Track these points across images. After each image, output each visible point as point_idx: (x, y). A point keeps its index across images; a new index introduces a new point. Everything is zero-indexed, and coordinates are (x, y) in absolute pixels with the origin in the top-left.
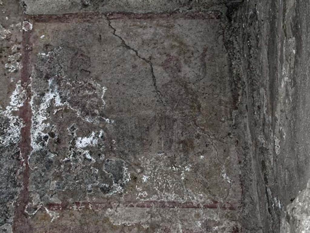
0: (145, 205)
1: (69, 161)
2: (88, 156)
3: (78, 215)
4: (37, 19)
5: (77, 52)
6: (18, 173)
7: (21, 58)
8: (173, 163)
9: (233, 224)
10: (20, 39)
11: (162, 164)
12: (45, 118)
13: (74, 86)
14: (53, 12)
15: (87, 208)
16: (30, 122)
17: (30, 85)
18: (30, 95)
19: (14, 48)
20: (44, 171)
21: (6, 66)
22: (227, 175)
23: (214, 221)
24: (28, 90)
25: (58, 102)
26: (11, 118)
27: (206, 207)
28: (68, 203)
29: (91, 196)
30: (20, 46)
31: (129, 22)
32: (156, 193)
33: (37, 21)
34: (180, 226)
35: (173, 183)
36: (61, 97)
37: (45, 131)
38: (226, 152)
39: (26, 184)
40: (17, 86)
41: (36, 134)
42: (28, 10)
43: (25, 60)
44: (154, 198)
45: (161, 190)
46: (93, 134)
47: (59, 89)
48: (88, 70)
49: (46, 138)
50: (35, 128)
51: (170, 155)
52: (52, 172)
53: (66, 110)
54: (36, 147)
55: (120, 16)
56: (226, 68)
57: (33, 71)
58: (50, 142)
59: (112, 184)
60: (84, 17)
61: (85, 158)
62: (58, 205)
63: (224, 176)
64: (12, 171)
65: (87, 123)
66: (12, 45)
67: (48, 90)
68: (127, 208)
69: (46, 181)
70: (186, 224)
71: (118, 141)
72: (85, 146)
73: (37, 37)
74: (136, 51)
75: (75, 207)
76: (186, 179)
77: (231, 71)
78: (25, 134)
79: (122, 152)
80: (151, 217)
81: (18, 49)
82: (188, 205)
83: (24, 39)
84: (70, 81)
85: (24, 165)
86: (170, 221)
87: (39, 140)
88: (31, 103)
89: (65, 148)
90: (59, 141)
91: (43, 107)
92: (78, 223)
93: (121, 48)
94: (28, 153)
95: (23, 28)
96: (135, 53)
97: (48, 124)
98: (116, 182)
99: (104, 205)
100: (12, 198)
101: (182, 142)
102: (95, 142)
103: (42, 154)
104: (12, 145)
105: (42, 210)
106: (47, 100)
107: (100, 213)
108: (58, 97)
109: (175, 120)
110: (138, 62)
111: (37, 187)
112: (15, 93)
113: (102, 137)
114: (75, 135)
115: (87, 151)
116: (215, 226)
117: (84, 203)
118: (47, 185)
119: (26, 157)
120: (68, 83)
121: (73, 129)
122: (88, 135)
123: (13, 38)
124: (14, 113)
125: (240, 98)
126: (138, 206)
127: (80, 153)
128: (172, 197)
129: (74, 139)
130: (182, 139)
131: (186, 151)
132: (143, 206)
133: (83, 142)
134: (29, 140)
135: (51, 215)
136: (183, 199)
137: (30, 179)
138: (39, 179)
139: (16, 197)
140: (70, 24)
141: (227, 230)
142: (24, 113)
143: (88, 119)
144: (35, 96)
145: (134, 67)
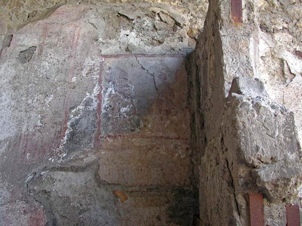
0: (149, 137)
1: (117, 117)
2: (126, 116)
3: (121, 141)
5: (122, 71)
6: (96, 122)
7: (99, 73)
8: (162, 120)
9: (187, 146)
10: (99, 65)
11: (157, 120)
12: (108, 99)
13: (120, 85)
14: (113, 53)
15: (125, 138)
16: (101, 100)
17: (102, 85)
18: (102, 89)
19: (96, 69)
20: (107, 121)
21: (93, 76)
23: (179, 145)
24: (101, 87)
25: (113, 92)
26: (93, 98)
27: (175, 138)
28: (116, 136)
29: (126, 133)
30: (98, 68)
31: (145, 58)
32: (154, 132)
33: (106, 57)
34: (164, 147)
35: (161, 128)
36: (115, 90)
37: (107, 105)
38: (185, 115)
39: (99, 127)
40: (97, 85)
41: (104, 106)
42: (103, 53)
43: (100, 74)
44: (153, 134)
45: (157, 131)
46: (128, 106)
47: (114, 86)
48: (127, 78)
49: (108, 107)
50: (104, 103)
51: (160, 116)
52: (110, 122)
53: (117, 96)
54: (103, 111)
55: (141, 55)
56: (186, 79)
57: (103, 79)
58: (110, 110)
59: (135, 128)
60: (126, 56)
61: (124, 117)
62: (112, 136)
63: (184, 125)
64: (93, 121)
65: (126, 101)
66: (96, 67)
67: (109, 87)
68: (142, 139)
70: (166, 146)
71: (138, 109)
72: (124, 111)
73: (105, 64)
74: (148, 71)
75: (119, 137)
76: (167, 127)
77: (188, 80)
78: (99, 105)
79: (140, 114)
80: (152, 142)
81: (98, 69)
82: (168, 138)
83: (100, 65)
84: (119, 83)
85: (99, 119)
86: (160, 145)
87: (105, 108)
88: (102, 92)
89: (116, 112)
90: (113, 109)
91: (107, 94)
92: (120, 144)
93: (141, 69)
94: (100, 114)
95: (100, 60)
96: (147, 71)
97: (109, 102)
98: (137, 127)
99: (131, 137)
100: (94, 132)
101: (166, 110)
102: (129, 110)
103: (106, 114)
104: (94, 110)
105: (106, 138)
106: (109, 91)
107: (130, 140)
108: (113, 90)
109: (163, 101)
110: (148, 75)
111: (104, 128)
112: (96, 88)
113: (132, 107)
114: (120, 107)
115: (125, 114)
116: (179, 146)
117: (123, 136)
118: (108, 127)
120: (118, 84)
121: (119, 103)
122: (125, 107)
123: (96, 65)
124: (95, 97)
125: (191, 92)
126: (146, 138)
127: (122, 114)
128: (161, 134)
129: (120, 109)
130: (166, 109)
131: (167, 114)
132: (148, 138)
133: (123, 110)
134: (101, 108)
135: (109, 140)
136: (166, 135)
137: (101, 125)
138: (105, 125)
139: (95, 132)
140: (120, 59)
141: (184, 148)
142: (99, 97)
143: (126, 100)
144: (104, 89)
145: (146, 77)
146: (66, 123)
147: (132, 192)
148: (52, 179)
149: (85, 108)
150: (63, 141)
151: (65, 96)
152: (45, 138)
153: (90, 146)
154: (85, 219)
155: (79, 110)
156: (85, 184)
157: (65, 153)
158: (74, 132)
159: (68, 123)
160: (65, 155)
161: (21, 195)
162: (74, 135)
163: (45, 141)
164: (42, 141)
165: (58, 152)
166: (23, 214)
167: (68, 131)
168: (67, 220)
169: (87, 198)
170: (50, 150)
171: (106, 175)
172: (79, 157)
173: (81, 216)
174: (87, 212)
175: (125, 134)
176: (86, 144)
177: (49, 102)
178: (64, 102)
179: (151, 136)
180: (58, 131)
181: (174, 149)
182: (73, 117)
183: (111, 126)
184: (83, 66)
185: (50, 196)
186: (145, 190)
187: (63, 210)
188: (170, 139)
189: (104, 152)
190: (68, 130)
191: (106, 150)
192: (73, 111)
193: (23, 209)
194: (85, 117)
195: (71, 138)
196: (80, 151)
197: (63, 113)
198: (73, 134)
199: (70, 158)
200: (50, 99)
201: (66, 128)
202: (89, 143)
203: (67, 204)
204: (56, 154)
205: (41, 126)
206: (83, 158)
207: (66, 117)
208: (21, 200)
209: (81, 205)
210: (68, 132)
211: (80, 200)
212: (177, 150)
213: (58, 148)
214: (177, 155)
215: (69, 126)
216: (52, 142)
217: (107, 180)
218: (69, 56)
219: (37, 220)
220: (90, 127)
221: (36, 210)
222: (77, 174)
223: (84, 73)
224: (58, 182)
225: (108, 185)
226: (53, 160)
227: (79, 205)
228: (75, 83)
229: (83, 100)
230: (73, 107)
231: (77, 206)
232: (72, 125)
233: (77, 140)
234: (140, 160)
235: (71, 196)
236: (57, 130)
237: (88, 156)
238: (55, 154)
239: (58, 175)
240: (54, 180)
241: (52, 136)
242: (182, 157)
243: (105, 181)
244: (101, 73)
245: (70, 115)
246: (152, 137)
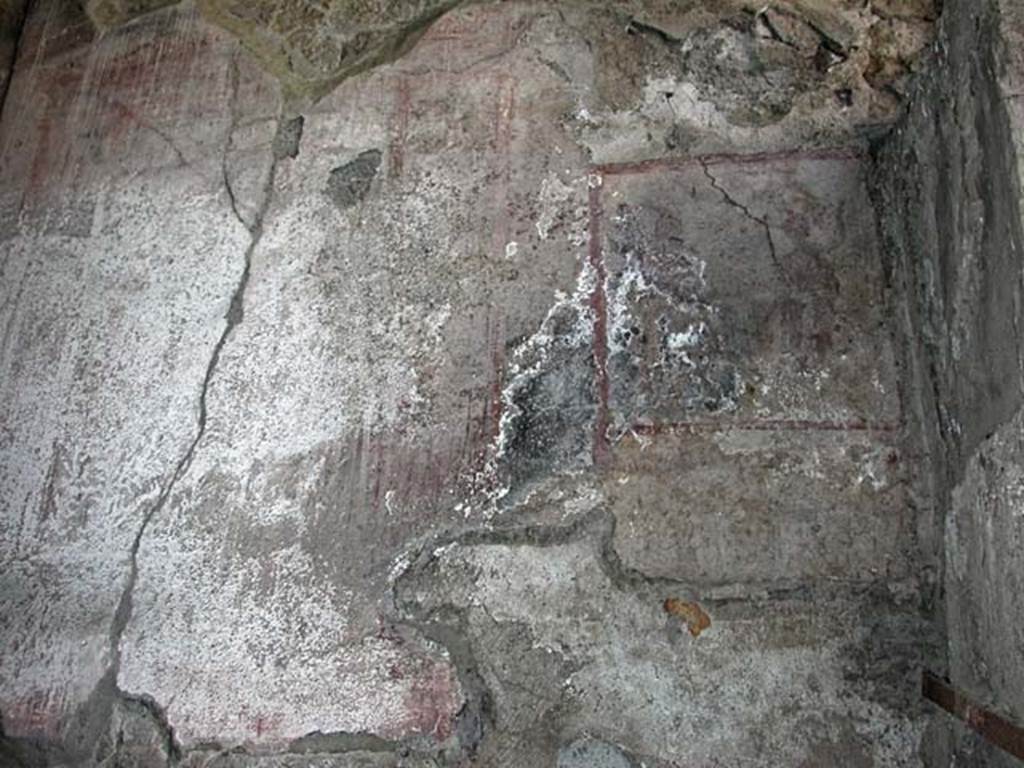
0: (768, 426)
1: (660, 366)
2: (686, 360)
3: (677, 441)
4: (607, 169)
5: (663, 213)
6: (594, 384)
7: (588, 224)
8: (803, 367)
9: (889, 450)
10: (586, 199)
11: (788, 368)
12: (625, 308)
13: (661, 261)
14: (629, 158)
15: (688, 431)
16: (605, 313)
17: (602, 262)
18: (603, 277)
19: (578, 212)
20: (627, 381)
21: (570, 237)
22: (880, 383)
23: (863, 447)
24: (600, 270)
25: (641, 285)
26: (579, 308)
27: (852, 427)
28: (662, 425)
29: (691, 415)
30: (586, 209)
31: (734, 168)
32: (781, 410)
33: (608, 173)
34: (816, 454)
35: (804, 395)
36: (645, 278)
37: (625, 326)
38: (878, 349)
39: (605, 398)
40: (586, 264)
41: (614, 330)
42: (596, 158)
43: (593, 228)
44: (779, 416)
45: (789, 406)
46: (691, 328)
47: (641, 266)
48: (680, 237)
49: (627, 335)
50: (613, 322)
51: (799, 355)
52: (639, 381)
53: (653, 296)
54: (615, 348)
55: (719, 159)
56: (873, 229)
57: (605, 243)
58: (633, 342)
59: (720, 398)
60: (671, 164)
61: (682, 363)
62: (649, 427)
63: (876, 383)
64: (585, 381)
65: (683, 313)
66: (576, 207)
67: (627, 269)
68: (743, 431)
69: (631, 395)
70: (824, 451)
71: (726, 338)
72: (680, 345)
73: (607, 196)
74: (745, 209)
75: (672, 429)
76: (822, 389)
77: (879, 233)
78: (600, 329)
79: (733, 353)
80: (776, 442)
81: (585, 213)
82: (827, 426)
83: (591, 198)
84: (656, 255)
85: (601, 372)
86: (802, 448)
87: (619, 338)
88: (605, 287)
89: (654, 349)
90: (645, 340)
91: (622, 292)
92: (677, 451)
93: (724, 204)
94: (605, 357)
95: (590, 184)
96: (742, 211)
97: (630, 316)
98: (726, 395)
99: (710, 427)
100: (589, 418)
101: (816, 337)
102: (695, 339)
103: (624, 357)
104: (583, 345)
105: (628, 433)
106: (627, 282)
107: (706, 438)
108: (640, 277)
109: (804, 306)
110: (749, 223)
111: (620, 403)
112: (584, 274)
113: (703, 332)
114: (666, 330)
115: (684, 353)
116: (865, 452)
117: (683, 425)
118: (632, 400)
119: (602, 362)
120: (653, 258)
121: (663, 321)
122: (684, 329)
123: (577, 199)
124: (584, 302)
125: (894, 272)
126: (757, 428)
127: (675, 356)
128: (804, 414)
129: (665, 337)
130: (815, 332)
131: (820, 350)
132: (764, 428)
133: (678, 340)
134: (606, 338)
135: (640, 441)
136: (819, 417)
137: (610, 392)
138: (622, 393)
139: (593, 417)
140: (652, 174)
141: (881, 458)
142: (597, 302)
143: (682, 308)
144: (610, 276)
145: (743, 231)
146: (497, 390)
147: (724, 602)
148: (469, 569)
149: (556, 340)
150: (494, 448)
151: (489, 306)
152: (436, 441)
153: (582, 461)
154: (582, 691)
155: (536, 347)
156: (573, 583)
157: (505, 486)
158: (528, 419)
159: (504, 392)
160: (504, 492)
161: (378, 622)
162: (526, 428)
163: (436, 451)
164: (429, 451)
165: (483, 482)
166: (390, 679)
167: (507, 417)
168: (524, 695)
169: (583, 625)
170: (456, 477)
171: (638, 552)
172: (549, 497)
173: (568, 682)
174: (585, 668)
175: (688, 417)
176: (566, 455)
177: (440, 327)
178: (487, 325)
179: (775, 422)
180: (476, 419)
181: (849, 459)
182: (520, 372)
183: (643, 396)
184: (536, 206)
185: (467, 623)
186: (765, 594)
187: (510, 666)
188: (836, 429)
189: (627, 480)
190: (507, 413)
191: (631, 472)
192: (519, 351)
193: (388, 665)
194: (558, 368)
195: (520, 439)
196: (550, 479)
197: (487, 361)
198: (522, 430)
199: (521, 501)
200: (443, 316)
201: (500, 408)
202: (577, 452)
203: (523, 645)
204: (475, 491)
205: (421, 405)
206: (561, 501)
207: (498, 372)
208: (380, 637)
209: (565, 647)
210: (509, 421)
211: (562, 630)
212: (858, 464)
213: (482, 470)
214: (860, 479)
215: (509, 402)
216: (458, 451)
217: (641, 567)
218: (489, 176)
219: (433, 699)
220: (576, 401)
221: (427, 665)
222: (544, 549)
223: (541, 228)
224: (488, 577)
225: (647, 583)
226: (468, 510)
227: (558, 648)
228: (516, 260)
229: (545, 315)
230: (516, 339)
231: (554, 652)
232: (519, 398)
233: (540, 443)
234: (741, 500)
235: (532, 619)
236: (473, 415)
237: (575, 494)
238: (472, 492)
239: (489, 556)
240: (476, 572)
241: (460, 431)
242: (876, 485)
243: (634, 571)
244: (596, 225)
245: (510, 365)
246: (776, 425)
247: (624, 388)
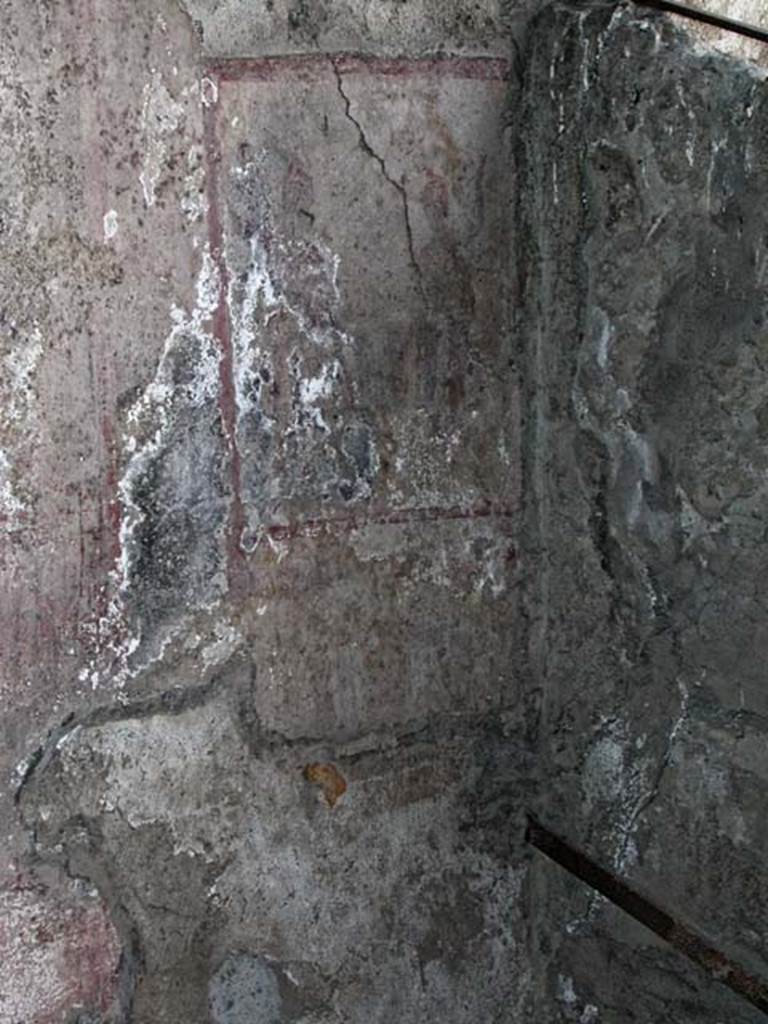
0: (401, 517)
1: (293, 434)
2: (321, 422)
3: (312, 545)
7: (205, 180)
8: (435, 430)
9: (508, 542)
10: (200, 131)
11: (421, 431)
12: (253, 336)
15: (324, 531)
16: (231, 346)
17: (224, 254)
18: (226, 281)
19: (192, 156)
20: (259, 458)
21: (184, 205)
22: (507, 451)
23: (486, 540)
25: (270, 299)
26: (201, 337)
27: (477, 514)
28: (298, 523)
29: (327, 507)
30: (200, 149)
31: (371, 82)
32: (414, 493)
34: (444, 553)
35: (435, 470)
36: (273, 283)
37: (253, 368)
38: (506, 401)
39: (237, 487)
40: (205, 257)
41: (242, 376)
43: (209, 187)
44: (411, 502)
45: (421, 488)
46: (325, 369)
47: (268, 262)
48: (311, 210)
49: (257, 381)
50: (240, 361)
51: (431, 410)
52: (271, 460)
53: (283, 316)
54: (243, 403)
55: (356, 63)
57: (225, 218)
58: (263, 394)
59: (354, 480)
60: (298, 66)
61: (316, 426)
62: (284, 528)
63: (502, 450)
64: (214, 460)
65: (316, 345)
66: (189, 146)
67: (252, 267)
68: (377, 527)
69: (264, 481)
70: (451, 549)
71: (361, 384)
72: (314, 399)
73: (225, 123)
74: (382, 162)
75: (308, 530)
76: (453, 462)
78: (226, 374)
79: (367, 409)
80: (409, 540)
81: (199, 158)
82: (455, 514)
84: (285, 243)
85: (231, 446)
86: (431, 546)
87: (248, 387)
88: (229, 300)
89: (286, 404)
90: (276, 390)
91: (248, 308)
92: (313, 561)
93: (359, 153)
94: (234, 421)
95: (204, 98)
96: (380, 168)
97: (258, 351)
98: (361, 475)
99: (346, 524)
100: (220, 519)
101: (450, 382)
102: (329, 389)
103: (254, 418)
104: (209, 401)
105: (264, 540)
106: (253, 291)
107: (341, 540)
108: (268, 282)
109: (439, 334)
110: (386, 190)
111: (254, 496)
112: (203, 275)
113: (338, 376)
114: (299, 374)
115: (317, 410)
116: (487, 547)
117: (319, 522)
118: (266, 487)
119: (231, 429)
120: (281, 247)
121: (295, 358)
122: (317, 372)
123: (189, 127)
124: (206, 326)
126: (391, 521)
127: (308, 415)
128: (434, 498)
129: (298, 384)
130: (449, 375)
131: (453, 403)
132: (397, 521)
133: (311, 390)
134: (233, 388)
135: (276, 549)
136: (448, 501)
137: (241, 477)
138: (254, 478)
139: (226, 517)
140: (276, 85)
141: (501, 554)
142: (220, 325)
143: (315, 337)
144: (234, 281)
145: (379, 203)
146: (112, 483)
147: (357, 757)
148: (96, 759)
149: (177, 392)
150: (116, 576)
151: (90, 334)
152: (45, 573)
153: (217, 586)
154: (227, 899)
155: (154, 405)
156: (209, 758)
157: (135, 636)
158: (153, 525)
159: (120, 484)
160: (134, 644)
161: (12, 867)
162: (151, 542)
163: (45, 590)
164: (36, 590)
165: (109, 632)
166: (37, 945)
167: (128, 525)
168: (170, 919)
169: (224, 812)
170: (75, 628)
171: (277, 708)
172: (186, 646)
173: (213, 890)
174: (228, 868)
175: (324, 512)
176: (199, 580)
177: (30, 374)
178: (90, 368)
179: (407, 511)
180: (90, 531)
181: (473, 557)
182: (138, 450)
183: (278, 480)
184: (138, 137)
185: (101, 836)
186: (394, 742)
187: (153, 884)
188: (461, 516)
189: (265, 608)
190: (127, 519)
191: (268, 597)
192: (134, 413)
193: (34, 927)
194: (181, 441)
195: (146, 559)
196: (185, 618)
197: (95, 431)
198: (147, 537)
199: (155, 656)
200: (33, 353)
201: (117, 511)
202: (212, 574)
203: (163, 853)
204: (101, 646)
205: (21, 516)
206: (199, 649)
207: (110, 450)
208: (18, 888)
209: (208, 846)
210: (130, 531)
211: (202, 824)
212: (480, 563)
213: (104, 613)
214: (482, 583)
215: (127, 500)
216: (74, 587)
217: (281, 727)
218: (67, 67)
219: (92, 958)
220: (204, 494)
221: (79, 915)
222: (178, 717)
223: (147, 184)
224: (119, 767)
225: (286, 747)
226: (95, 678)
227: (200, 849)
228: (118, 248)
229: (159, 350)
230: (128, 393)
231: (196, 855)
232: (140, 495)
233: (169, 563)
234: (375, 623)
235: (171, 816)
236: (86, 528)
237: (213, 638)
238: (97, 650)
239: (118, 738)
240: (106, 763)
241: (72, 556)
242: (497, 589)
243: (274, 732)
244: (213, 181)
245: (125, 438)
246: (409, 516)
247: (258, 471)
